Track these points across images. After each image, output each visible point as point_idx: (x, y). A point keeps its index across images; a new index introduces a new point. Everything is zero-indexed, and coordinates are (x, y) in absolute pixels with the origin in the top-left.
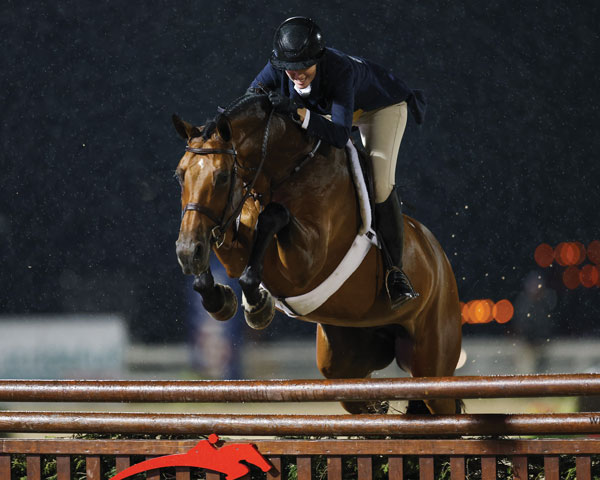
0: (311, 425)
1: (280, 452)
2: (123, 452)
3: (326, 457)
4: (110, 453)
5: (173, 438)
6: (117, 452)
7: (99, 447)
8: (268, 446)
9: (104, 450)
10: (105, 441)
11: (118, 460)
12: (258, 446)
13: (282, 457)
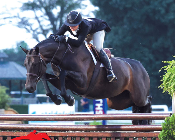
0: (62, 128)
1: (54, 136)
2: (9, 135)
3: (67, 137)
4: (5, 135)
5: (24, 131)
6: (7, 135)
7: (2, 134)
8: (50, 134)
9: (4, 135)
10: (4, 132)
11: (8, 137)
12: (48, 134)
13: (54, 137)
